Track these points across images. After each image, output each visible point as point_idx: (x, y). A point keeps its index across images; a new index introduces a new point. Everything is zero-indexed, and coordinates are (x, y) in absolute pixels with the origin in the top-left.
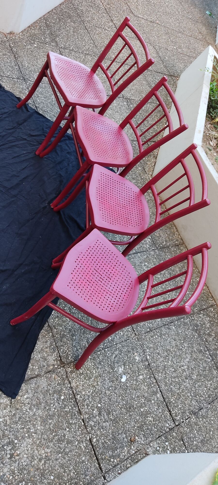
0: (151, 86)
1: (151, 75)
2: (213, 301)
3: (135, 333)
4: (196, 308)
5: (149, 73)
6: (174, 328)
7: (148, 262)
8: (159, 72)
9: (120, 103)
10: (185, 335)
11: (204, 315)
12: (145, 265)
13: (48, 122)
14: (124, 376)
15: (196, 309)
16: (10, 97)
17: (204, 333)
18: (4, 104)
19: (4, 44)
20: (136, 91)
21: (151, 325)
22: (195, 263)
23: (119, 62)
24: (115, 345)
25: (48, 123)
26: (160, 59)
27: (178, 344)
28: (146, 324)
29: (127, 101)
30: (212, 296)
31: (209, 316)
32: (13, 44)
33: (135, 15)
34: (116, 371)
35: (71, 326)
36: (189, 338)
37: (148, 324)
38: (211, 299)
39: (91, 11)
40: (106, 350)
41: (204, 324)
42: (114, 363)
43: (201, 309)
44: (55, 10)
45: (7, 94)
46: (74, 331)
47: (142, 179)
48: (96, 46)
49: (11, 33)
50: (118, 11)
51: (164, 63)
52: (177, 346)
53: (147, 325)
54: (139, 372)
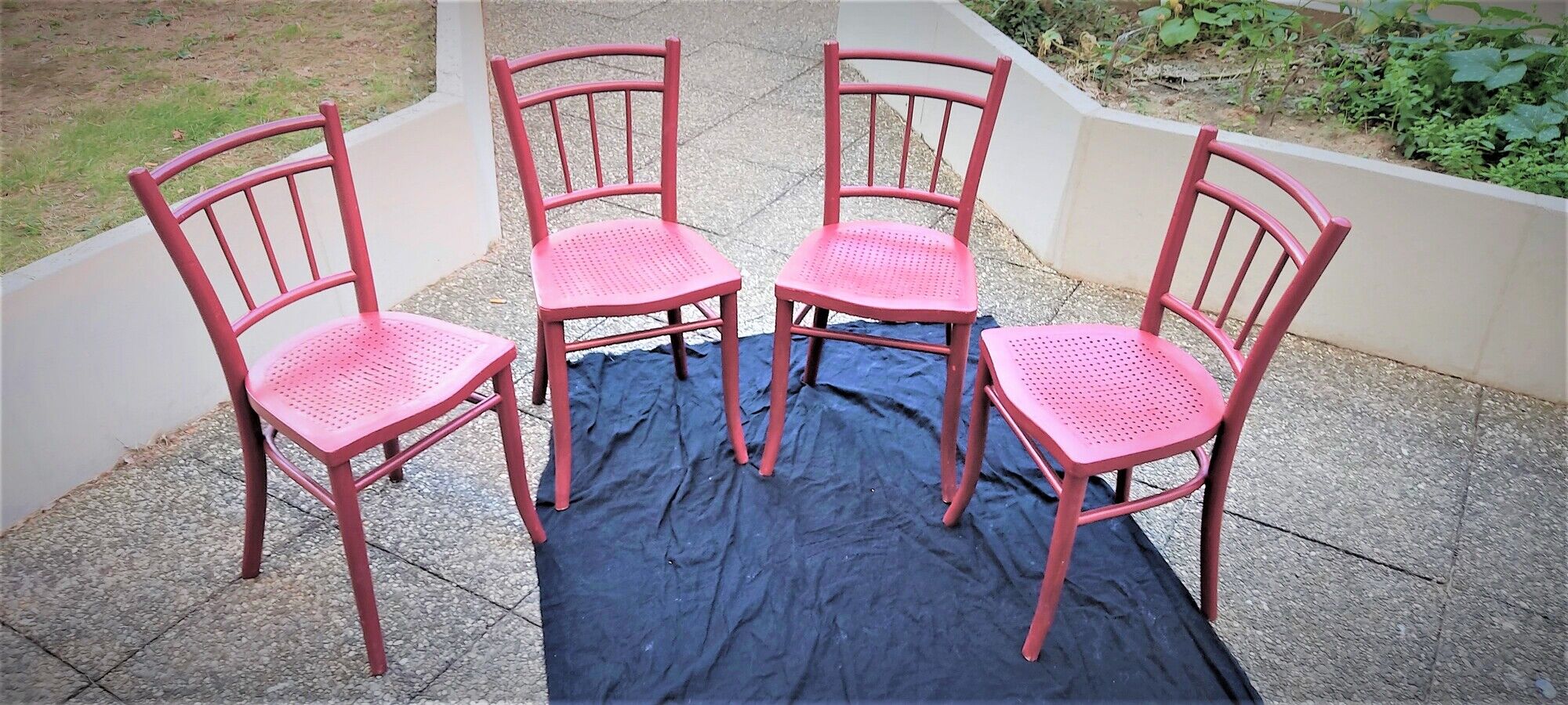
0: (818, 112)
1: (790, 93)
2: (1470, 385)
3: (1438, 583)
4: (1464, 428)
5: (783, 93)
6: (1482, 504)
7: (1264, 424)
8: (795, 75)
9: (814, 191)
10: (1517, 497)
11: (1492, 427)
12: (1268, 436)
13: (755, 343)
14: (1539, 684)
15: (1467, 429)
16: (643, 362)
17: (1543, 460)
18: (650, 382)
19: (506, 279)
20: (808, 144)
21: (1439, 538)
22: (1338, 345)
23: (716, 125)
24: (1441, 639)
25: (759, 345)
26: (765, 53)
27: (1532, 525)
28: (1430, 544)
29: (818, 175)
30: (1453, 377)
31: (1507, 420)
32: (519, 263)
33: (624, 19)
34: (1513, 689)
35: (1319, 681)
36: (1532, 497)
37: (1434, 541)
38: (1462, 385)
39: (551, 83)
40: (1438, 664)
41: (1516, 443)
42: (1486, 676)
43: (1471, 420)
44: (497, 138)
45: (631, 359)
46: (1339, 685)
47: (1034, 285)
48: (642, 134)
49: (490, 250)
50: (590, 39)
51: (781, 53)
52: (1535, 532)
53: (1435, 544)
54: (1551, 649)
